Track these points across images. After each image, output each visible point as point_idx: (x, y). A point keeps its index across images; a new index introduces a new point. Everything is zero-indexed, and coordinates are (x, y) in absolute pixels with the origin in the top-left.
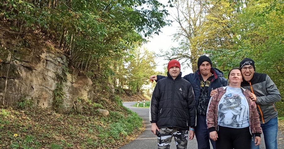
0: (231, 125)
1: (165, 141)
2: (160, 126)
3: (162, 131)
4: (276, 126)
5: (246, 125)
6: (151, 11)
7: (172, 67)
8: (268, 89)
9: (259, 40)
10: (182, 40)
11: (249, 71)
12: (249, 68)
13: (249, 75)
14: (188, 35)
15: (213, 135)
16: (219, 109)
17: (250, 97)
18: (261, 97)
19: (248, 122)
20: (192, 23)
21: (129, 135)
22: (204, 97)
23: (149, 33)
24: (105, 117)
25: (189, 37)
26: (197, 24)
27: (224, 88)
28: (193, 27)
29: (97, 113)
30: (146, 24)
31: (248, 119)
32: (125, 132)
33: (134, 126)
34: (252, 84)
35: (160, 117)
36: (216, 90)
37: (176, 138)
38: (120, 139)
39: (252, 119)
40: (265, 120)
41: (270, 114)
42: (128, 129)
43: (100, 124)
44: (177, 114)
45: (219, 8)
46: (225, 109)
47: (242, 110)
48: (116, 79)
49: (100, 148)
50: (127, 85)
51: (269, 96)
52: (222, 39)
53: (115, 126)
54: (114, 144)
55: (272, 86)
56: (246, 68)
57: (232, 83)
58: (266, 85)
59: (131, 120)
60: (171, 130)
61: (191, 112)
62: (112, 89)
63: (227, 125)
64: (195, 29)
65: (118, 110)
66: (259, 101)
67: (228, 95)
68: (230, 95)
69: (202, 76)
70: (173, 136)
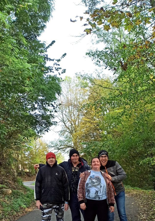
0: (95, 198)
1: (47, 213)
2: (42, 203)
3: (44, 206)
4: (124, 196)
5: (104, 198)
6: (41, 115)
7: (49, 158)
8: (118, 171)
9: (118, 135)
10: (67, 135)
11: (105, 159)
12: (105, 157)
13: (105, 162)
14: (71, 132)
15: (83, 206)
16: (86, 187)
17: (107, 178)
18: (114, 177)
19: (106, 195)
20: (73, 123)
21: (28, 207)
22: (74, 179)
23: (41, 131)
24: (8, 195)
25: (71, 133)
26: (76, 123)
27: (89, 171)
28: (74, 126)
29: (2, 192)
30: (38, 124)
31: (106, 194)
32: (24, 205)
33: (31, 200)
34: (107, 168)
35: (43, 196)
36: (83, 173)
37: (56, 210)
38: (20, 211)
39: (109, 193)
40: (117, 193)
41: (120, 188)
42: (26, 203)
43: (5, 200)
44: (54, 192)
45: (91, 113)
46: (90, 187)
47: (102, 187)
48: (19, 164)
49: (4, 219)
50: (28, 168)
51: (119, 176)
52: (94, 134)
53: (16, 202)
54: (15, 215)
55: (120, 169)
56: (103, 157)
57: (94, 168)
58: (116, 168)
59: (30, 196)
60: (51, 205)
61: (65, 190)
62: (15, 173)
63: (92, 198)
64: (75, 127)
65: (19, 189)
66: (113, 180)
67: (92, 176)
68: (93, 176)
69: (73, 163)
70: (53, 208)
